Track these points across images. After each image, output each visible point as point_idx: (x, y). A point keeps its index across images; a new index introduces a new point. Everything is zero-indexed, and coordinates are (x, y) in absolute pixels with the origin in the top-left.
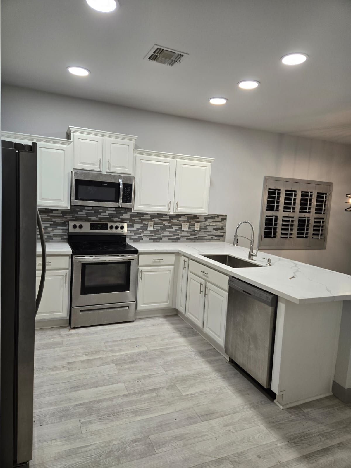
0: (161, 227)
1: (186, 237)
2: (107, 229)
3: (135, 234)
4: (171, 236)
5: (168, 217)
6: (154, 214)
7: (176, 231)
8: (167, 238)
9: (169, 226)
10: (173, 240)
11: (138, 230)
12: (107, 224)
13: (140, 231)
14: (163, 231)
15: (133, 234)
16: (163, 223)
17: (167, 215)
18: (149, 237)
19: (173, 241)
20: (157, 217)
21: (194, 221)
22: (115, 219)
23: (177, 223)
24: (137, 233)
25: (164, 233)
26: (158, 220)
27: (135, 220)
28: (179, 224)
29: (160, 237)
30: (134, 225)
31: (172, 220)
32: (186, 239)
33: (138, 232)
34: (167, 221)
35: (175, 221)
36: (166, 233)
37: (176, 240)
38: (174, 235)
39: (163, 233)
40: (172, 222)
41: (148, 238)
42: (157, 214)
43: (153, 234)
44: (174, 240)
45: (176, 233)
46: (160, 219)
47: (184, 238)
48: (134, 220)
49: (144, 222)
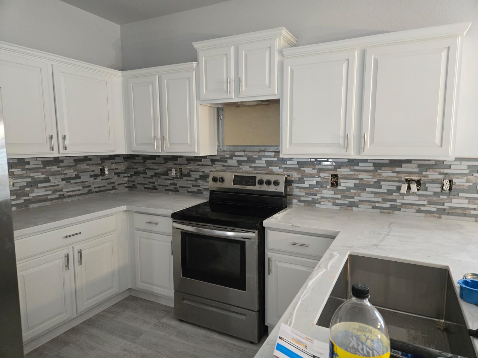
0: (355, 184)
1: (414, 207)
2: (255, 185)
3: (307, 194)
4: (378, 202)
5: (372, 165)
6: (340, 161)
7: (390, 192)
8: (369, 205)
9: (372, 183)
10: (382, 210)
11: (311, 187)
12: (256, 177)
13: (314, 189)
14: (359, 191)
15: (304, 194)
16: (360, 177)
17: (367, 162)
18: (332, 201)
19: (384, 213)
20: (347, 166)
21: (437, 173)
22: (276, 169)
23: (392, 177)
24: (309, 192)
25: (362, 194)
26: (349, 170)
27: (306, 172)
28: (396, 179)
29: (354, 202)
30: (305, 179)
31: (378, 171)
32: (415, 211)
33: (311, 190)
34: (368, 174)
35: (386, 173)
36: (367, 196)
37: (390, 211)
38: (385, 200)
39: (359, 195)
40: (380, 174)
41: (329, 202)
42: (346, 161)
43: (339, 196)
44: (385, 211)
45: (390, 197)
46: (353, 169)
47: (410, 208)
48: (304, 171)
49: (321, 175)
